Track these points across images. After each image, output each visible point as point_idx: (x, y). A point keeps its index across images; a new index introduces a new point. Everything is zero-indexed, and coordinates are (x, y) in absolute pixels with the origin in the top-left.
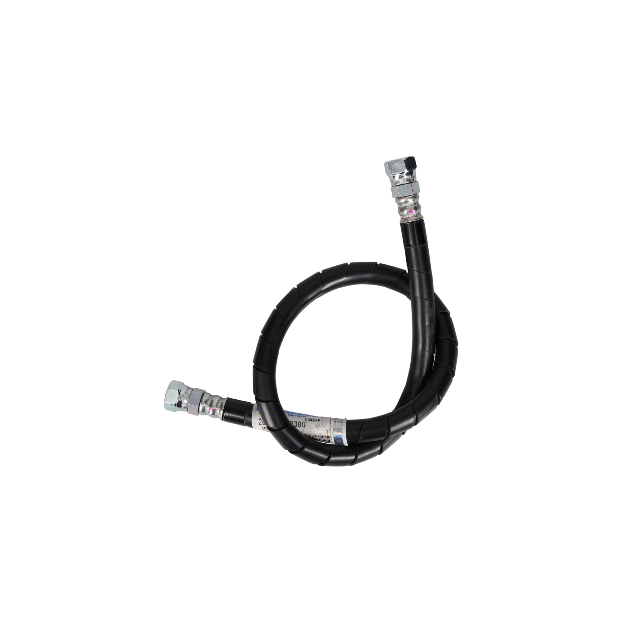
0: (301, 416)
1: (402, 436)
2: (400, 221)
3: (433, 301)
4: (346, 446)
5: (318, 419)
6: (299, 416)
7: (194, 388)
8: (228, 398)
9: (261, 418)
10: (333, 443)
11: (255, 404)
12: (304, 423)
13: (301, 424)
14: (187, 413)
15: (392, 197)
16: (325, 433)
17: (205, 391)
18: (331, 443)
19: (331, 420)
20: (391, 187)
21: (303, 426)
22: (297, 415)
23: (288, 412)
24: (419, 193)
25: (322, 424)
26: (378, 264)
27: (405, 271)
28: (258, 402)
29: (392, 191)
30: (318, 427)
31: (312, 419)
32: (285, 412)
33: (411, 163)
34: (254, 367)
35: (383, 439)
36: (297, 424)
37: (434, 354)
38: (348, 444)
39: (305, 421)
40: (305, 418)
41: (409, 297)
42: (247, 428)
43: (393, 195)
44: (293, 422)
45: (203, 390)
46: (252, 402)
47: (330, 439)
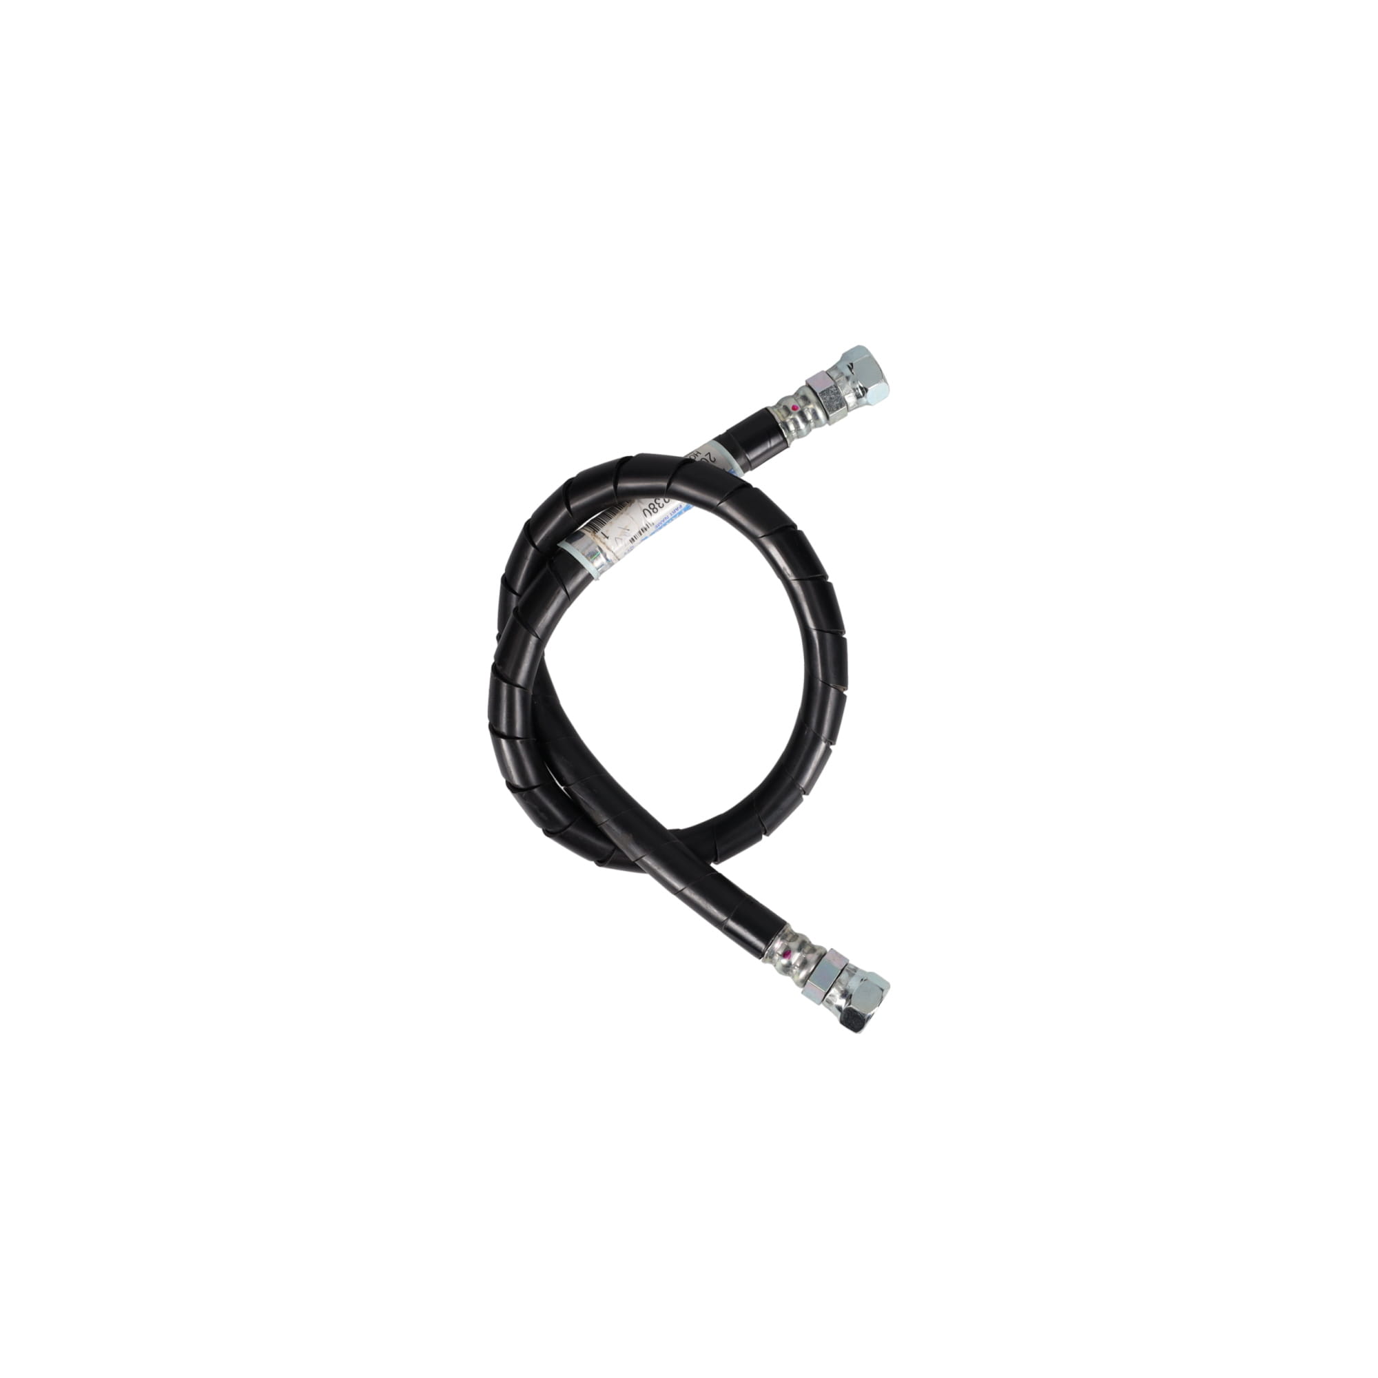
0: (663, 521)
1: (496, 632)
2: (789, 925)
3: (637, 860)
4: (559, 542)
5: (634, 541)
6: (666, 518)
7: (849, 413)
8: (787, 447)
9: (716, 465)
10: (583, 528)
11: (743, 475)
12: (649, 515)
13: (651, 511)
15: (835, 948)
16: (607, 531)
17: (830, 425)
18: (585, 526)
19: (617, 557)
20: (848, 960)
21: (646, 512)
22: (670, 517)
23: (687, 509)
24: (801, 990)
25: (622, 539)
26: (764, 836)
27: (717, 861)
29: (841, 957)
30: (625, 529)
31: (644, 532)
32: (691, 506)
33: (854, 1021)
34: (794, 526)
37: (564, 789)
38: (559, 547)
39: (651, 521)
40: (656, 524)
42: (722, 430)
43: (837, 953)
44: (666, 502)
45: (834, 422)
46: (749, 473)
47: (591, 530)
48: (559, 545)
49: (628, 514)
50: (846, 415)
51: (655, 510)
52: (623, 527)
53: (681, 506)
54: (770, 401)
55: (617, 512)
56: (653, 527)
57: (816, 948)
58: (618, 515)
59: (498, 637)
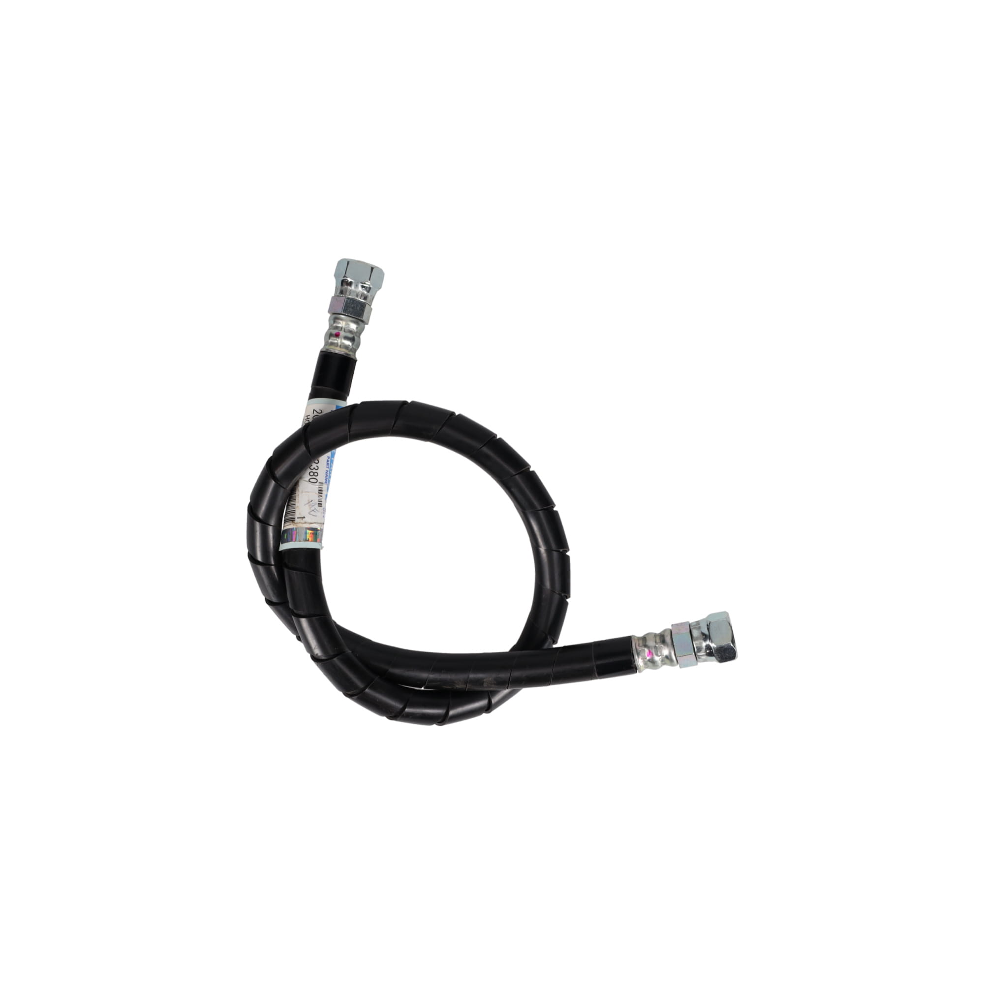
0: (327, 476)
1: (294, 637)
2: (634, 636)
5: (321, 504)
6: (326, 473)
7: (372, 307)
8: (356, 361)
9: (324, 412)
10: (284, 527)
11: (346, 403)
12: (315, 481)
13: (314, 477)
14: (333, 295)
15: (673, 623)
16: (300, 514)
17: (367, 324)
18: (284, 524)
19: (321, 524)
20: (689, 622)
21: (311, 480)
22: (328, 470)
23: (333, 455)
25: (313, 510)
26: (568, 600)
27: (555, 642)
28: (349, 408)
29: (682, 624)
30: (309, 503)
31: (322, 493)
32: (334, 451)
33: (726, 654)
34: (405, 402)
35: (291, 606)
36: (314, 471)
37: (424, 688)
38: (281, 551)
39: (319, 483)
40: (324, 481)
41: (514, 649)
42: (308, 390)
43: (677, 625)
44: (318, 463)
45: (368, 320)
46: (349, 399)
47: (291, 523)
49: (301, 492)
50: (372, 309)
51: (316, 474)
52: (307, 502)
53: (328, 457)
54: (319, 345)
55: (295, 495)
56: (324, 485)
57: (663, 633)
58: (297, 498)
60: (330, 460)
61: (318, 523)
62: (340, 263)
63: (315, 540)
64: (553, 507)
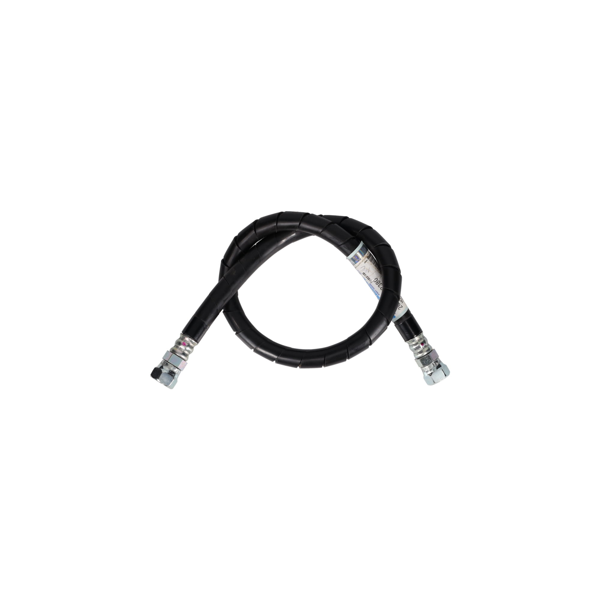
0: (372, 287)
1: (323, 215)
2: (197, 345)
3: (224, 277)
4: (363, 241)
5: (364, 274)
6: (374, 288)
7: (420, 368)
8: (405, 341)
9: (397, 310)
10: (369, 252)
11: (393, 322)
12: (375, 281)
13: (377, 282)
14: (439, 357)
15: (187, 365)
16: (368, 263)
17: (415, 359)
18: (370, 253)
19: (356, 267)
22: (374, 290)
23: (378, 297)
24: (169, 350)
25: (364, 269)
26: (235, 332)
27: (224, 312)
28: (390, 321)
29: (184, 368)
30: (369, 270)
31: (367, 279)
32: (379, 299)
33: (156, 374)
34: (371, 344)
35: (336, 224)
36: (379, 284)
37: (255, 245)
38: (361, 241)
39: (372, 282)
41: (236, 294)
42: (412, 312)
43: (185, 365)
44: (381, 288)
45: (416, 361)
46: (394, 324)
47: (368, 256)
48: (362, 241)
49: (375, 271)
50: (419, 367)
51: (377, 283)
52: (370, 270)
53: (379, 295)
54: (426, 332)
55: (376, 267)
56: (370, 283)
57: (187, 356)
58: (375, 267)
59: (321, 216)
60: (378, 294)
61: (358, 266)
62: (449, 372)
63: (352, 259)
64: (276, 361)
